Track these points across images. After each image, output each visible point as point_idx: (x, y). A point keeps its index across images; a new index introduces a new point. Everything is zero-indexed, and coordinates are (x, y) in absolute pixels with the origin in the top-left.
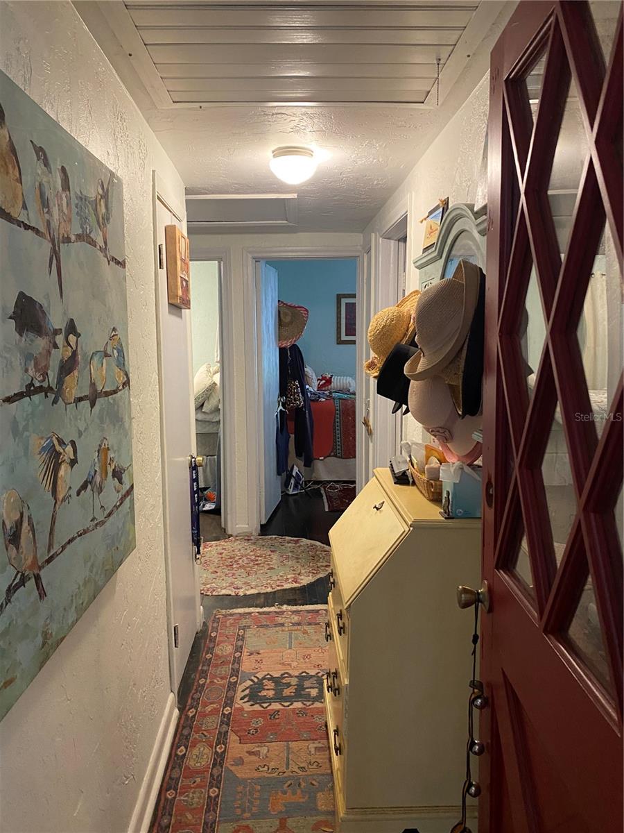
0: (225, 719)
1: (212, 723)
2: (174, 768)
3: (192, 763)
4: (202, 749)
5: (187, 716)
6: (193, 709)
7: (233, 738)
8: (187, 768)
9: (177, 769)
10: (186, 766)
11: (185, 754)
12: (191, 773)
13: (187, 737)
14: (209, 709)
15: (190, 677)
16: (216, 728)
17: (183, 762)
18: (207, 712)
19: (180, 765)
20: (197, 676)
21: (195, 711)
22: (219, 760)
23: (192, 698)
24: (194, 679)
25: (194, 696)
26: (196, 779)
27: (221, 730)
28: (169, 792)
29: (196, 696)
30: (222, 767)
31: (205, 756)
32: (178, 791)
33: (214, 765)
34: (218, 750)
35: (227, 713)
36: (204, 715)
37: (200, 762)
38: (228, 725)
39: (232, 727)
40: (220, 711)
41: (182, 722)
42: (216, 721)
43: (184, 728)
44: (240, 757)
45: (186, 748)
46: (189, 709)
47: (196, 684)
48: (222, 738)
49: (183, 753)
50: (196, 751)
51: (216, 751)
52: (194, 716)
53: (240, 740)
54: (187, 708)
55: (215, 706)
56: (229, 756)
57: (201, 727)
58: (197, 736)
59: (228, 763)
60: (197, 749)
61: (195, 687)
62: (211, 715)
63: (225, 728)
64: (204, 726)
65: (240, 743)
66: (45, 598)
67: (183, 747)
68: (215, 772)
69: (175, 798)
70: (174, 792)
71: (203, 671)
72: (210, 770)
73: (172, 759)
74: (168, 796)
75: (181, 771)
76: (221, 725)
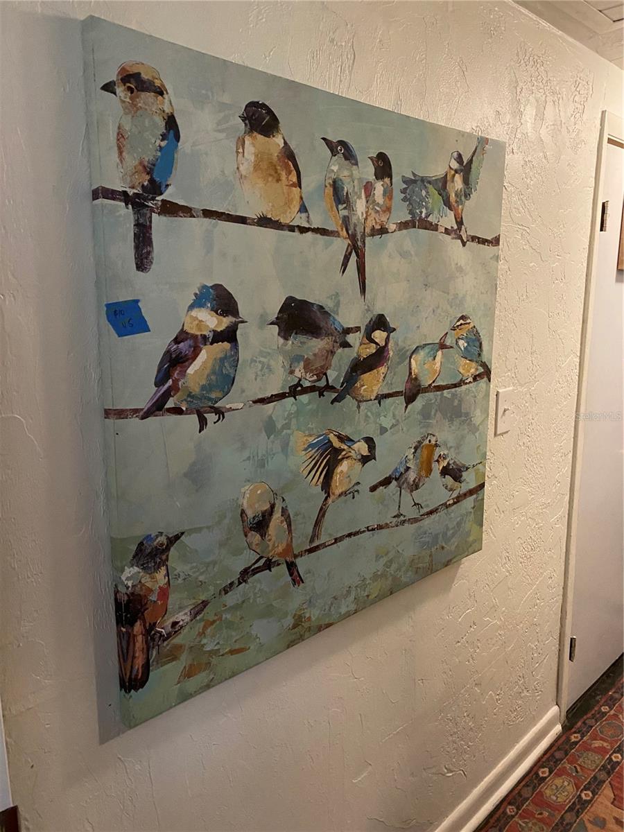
0: (609, 767)
1: (592, 762)
2: (528, 786)
3: (548, 792)
4: (566, 783)
5: (568, 739)
6: (579, 735)
7: (607, 792)
8: (541, 794)
9: (530, 789)
10: (540, 791)
11: (546, 778)
12: (542, 803)
13: (557, 760)
14: (597, 744)
15: (594, 697)
16: (594, 770)
17: (540, 785)
18: (593, 746)
19: (535, 787)
20: (603, 701)
21: (580, 738)
22: (579, 806)
23: (584, 723)
24: (598, 702)
25: (587, 722)
26: (544, 812)
27: (598, 775)
28: (510, 807)
29: (589, 722)
30: (578, 817)
31: (566, 793)
32: (520, 812)
33: (571, 809)
34: (583, 795)
35: (614, 760)
36: (587, 748)
37: (557, 797)
38: (609, 773)
39: (611, 779)
40: (608, 753)
41: (560, 742)
42: (598, 762)
43: (559, 749)
44: (604, 819)
45: (550, 772)
46: (575, 733)
47: (596, 708)
48: (595, 785)
49: (545, 775)
50: (558, 781)
51: (580, 795)
52: (576, 743)
53: (614, 799)
54: (573, 730)
55: (605, 744)
56: (592, 809)
57: (577, 760)
58: (568, 766)
59: (585, 816)
60: (561, 781)
61: (593, 712)
62: (595, 752)
63: (603, 775)
64: (581, 760)
65: (612, 803)
66: (302, 585)
67: (546, 770)
68: (568, 818)
69: (513, 817)
70: (515, 810)
71: (611, 698)
72: (563, 812)
73: (531, 775)
74: (508, 810)
75: (533, 793)
76: (600, 770)
